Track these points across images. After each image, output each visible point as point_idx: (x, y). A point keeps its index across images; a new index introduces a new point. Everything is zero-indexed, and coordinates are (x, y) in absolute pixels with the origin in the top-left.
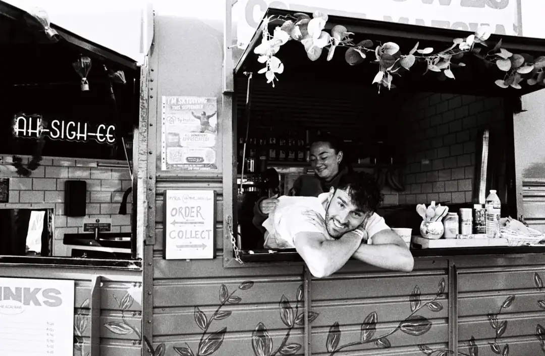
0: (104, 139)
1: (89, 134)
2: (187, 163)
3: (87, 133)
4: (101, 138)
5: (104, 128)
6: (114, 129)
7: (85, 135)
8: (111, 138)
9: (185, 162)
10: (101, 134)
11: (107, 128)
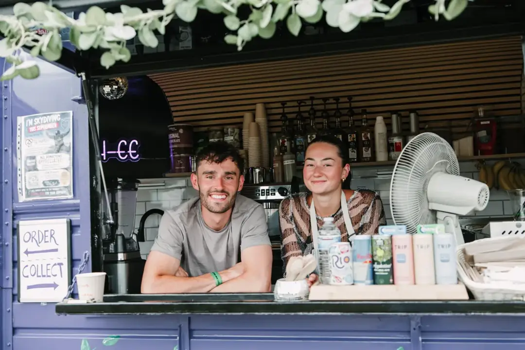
0: (127, 156)
1: (108, 152)
2: (44, 187)
3: (106, 151)
4: (123, 155)
5: (126, 143)
6: (137, 144)
7: (104, 155)
8: (134, 155)
9: (42, 186)
10: (123, 150)
11: (128, 143)
